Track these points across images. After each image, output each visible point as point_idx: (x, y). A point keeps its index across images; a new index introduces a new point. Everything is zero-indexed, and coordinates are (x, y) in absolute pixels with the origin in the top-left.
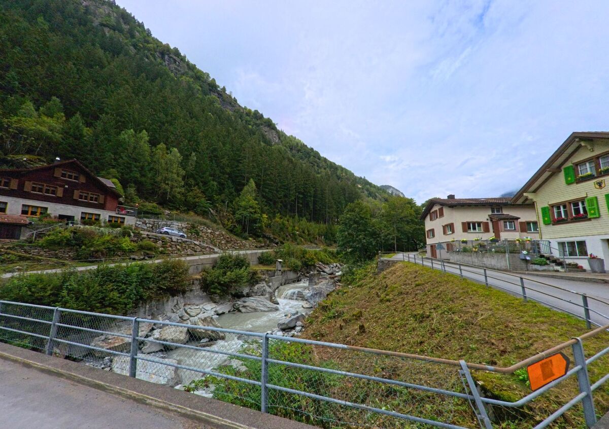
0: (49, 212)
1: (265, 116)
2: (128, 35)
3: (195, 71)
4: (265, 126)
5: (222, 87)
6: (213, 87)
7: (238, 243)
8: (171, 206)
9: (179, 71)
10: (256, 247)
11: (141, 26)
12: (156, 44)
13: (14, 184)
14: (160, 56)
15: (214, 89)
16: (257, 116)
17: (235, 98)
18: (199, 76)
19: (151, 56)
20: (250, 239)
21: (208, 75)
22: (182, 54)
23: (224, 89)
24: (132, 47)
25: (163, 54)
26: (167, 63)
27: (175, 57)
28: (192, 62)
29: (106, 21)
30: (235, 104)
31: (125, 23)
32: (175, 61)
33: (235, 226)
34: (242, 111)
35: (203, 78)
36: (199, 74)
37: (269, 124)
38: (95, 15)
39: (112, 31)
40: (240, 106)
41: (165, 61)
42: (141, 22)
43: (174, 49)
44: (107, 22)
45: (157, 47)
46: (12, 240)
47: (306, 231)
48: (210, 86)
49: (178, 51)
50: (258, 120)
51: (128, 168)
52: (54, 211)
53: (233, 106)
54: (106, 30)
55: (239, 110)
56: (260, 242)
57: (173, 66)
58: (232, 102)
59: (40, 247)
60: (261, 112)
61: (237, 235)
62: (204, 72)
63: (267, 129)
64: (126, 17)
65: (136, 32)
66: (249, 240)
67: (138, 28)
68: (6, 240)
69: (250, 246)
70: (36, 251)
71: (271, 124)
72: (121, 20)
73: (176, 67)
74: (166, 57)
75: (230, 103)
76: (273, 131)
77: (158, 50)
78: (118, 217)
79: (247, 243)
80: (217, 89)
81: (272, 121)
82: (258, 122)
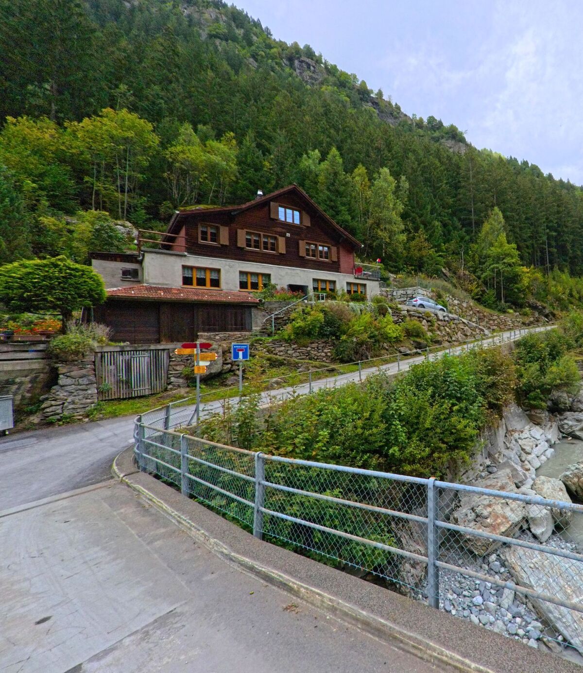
0: (273, 282)
1: (446, 124)
2: (244, 43)
3: (338, 74)
4: (447, 140)
5: (376, 91)
6: (363, 93)
7: (494, 320)
8: (392, 267)
9: (316, 80)
10: (524, 324)
11: (257, 24)
12: (281, 46)
13: (224, 238)
14: (288, 63)
15: (366, 96)
16: (434, 125)
17: (396, 104)
18: (343, 82)
19: (277, 67)
20: (511, 311)
21: (355, 77)
22: (317, 54)
23: (380, 94)
24: (251, 60)
25: (291, 59)
26: (298, 71)
27: (308, 60)
28: (331, 62)
29: (215, 29)
30: (398, 113)
31: (237, 27)
32: (309, 66)
33: (483, 292)
34: (410, 122)
35: (350, 83)
36: (342, 79)
37: (454, 135)
38: (199, 24)
39: (224, 43)
40: (406, 115)
41: (295, 70)
42: (256, 20)
43: (304, 47)
44: (217, 30)
45: (283, 50)
46: (244, 333)
47: (575, 293)
48: (359, 94)
49: (311, 49)
50: (435, 131)
51: (332, 207)
52: (280, 279)
53: (396, 118)
54: (218, 41)
55: (406, 122)
56: (525, 314)
57: (307, 74)
58: (394, 112)
59: (286, 341)
60: (438, 119)
61: (489, 306)
62: (349, 74)
63: (449, 143)
64: (237, 18)
65: (252, 35)
66: (508, 313)
67: (254, 28)
68: (236, 333)
69: (513, 322)
70: (283, 348)
71: (456, 134)
72: (233, 24)
73: (311, 74)
74: (296, 62)
75: (391, 114)
76: (461, 144)
77: (284, 56)
78: (357, 284)
79: (508, 319)
80: (369, 96)
81: (457, 129)
82: (437, 134)
